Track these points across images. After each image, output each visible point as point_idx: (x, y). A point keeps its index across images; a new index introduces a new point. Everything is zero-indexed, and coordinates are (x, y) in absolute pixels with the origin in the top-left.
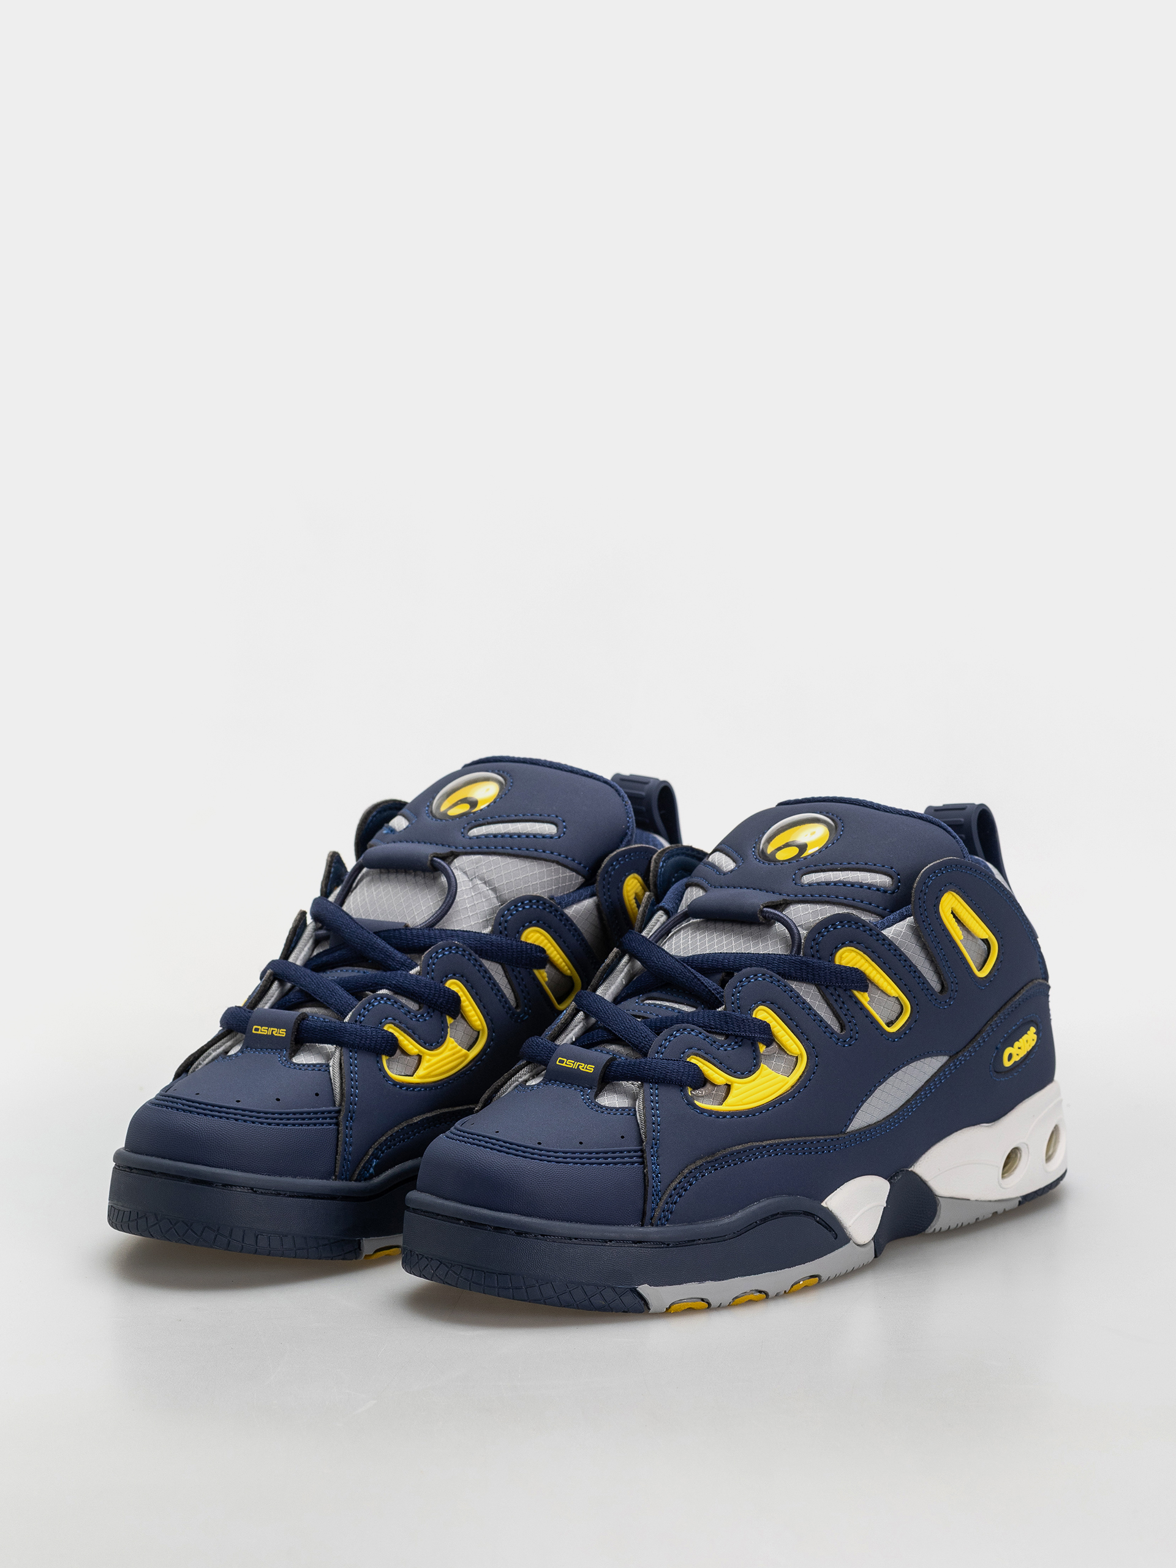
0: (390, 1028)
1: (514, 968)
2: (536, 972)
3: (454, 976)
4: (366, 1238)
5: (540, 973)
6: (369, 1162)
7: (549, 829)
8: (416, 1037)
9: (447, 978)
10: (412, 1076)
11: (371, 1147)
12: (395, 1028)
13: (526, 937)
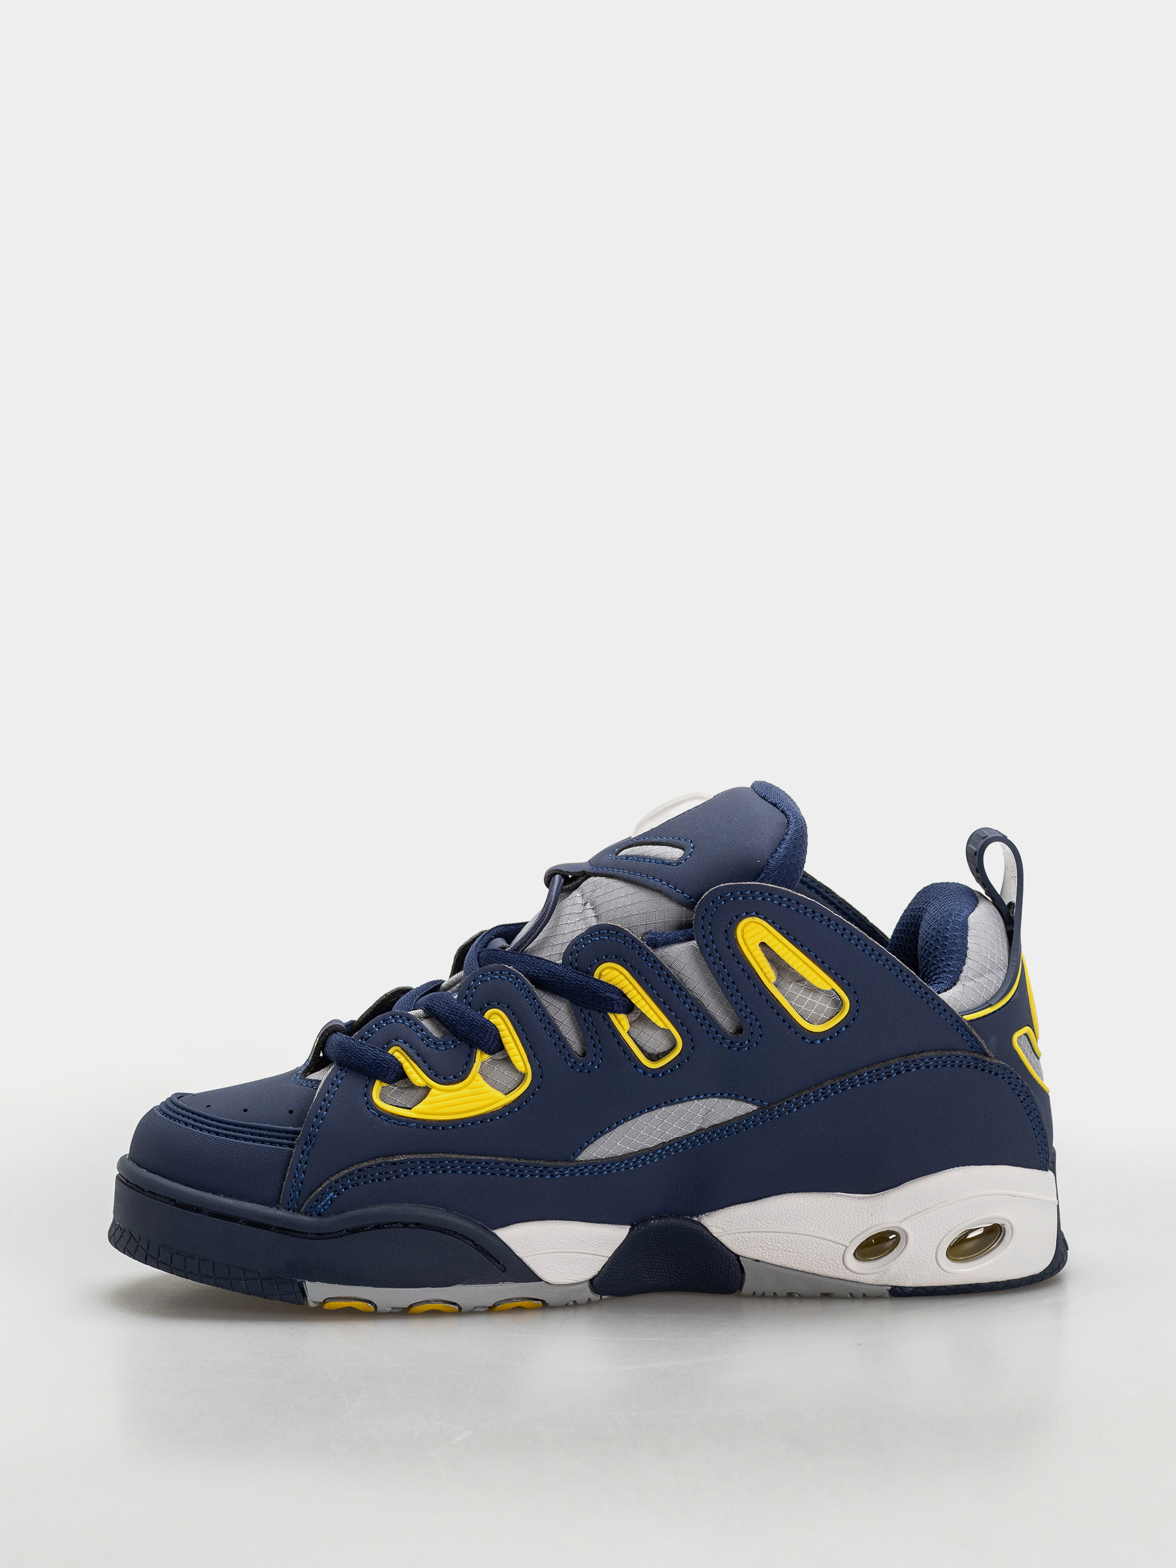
0: (396, 1052)
1: (584, 1009)
2: (612, 1016)
3: (499, 1006)
4: (309, 1281)
5: (616, 1018)
6: (323, 1194)
7: (676, 853)
8: (425, 1066)
9: (490, 1006)
10: (410, 1109)
11: (328, 1179)
12: (402, 1051)
13: (600, 975)
